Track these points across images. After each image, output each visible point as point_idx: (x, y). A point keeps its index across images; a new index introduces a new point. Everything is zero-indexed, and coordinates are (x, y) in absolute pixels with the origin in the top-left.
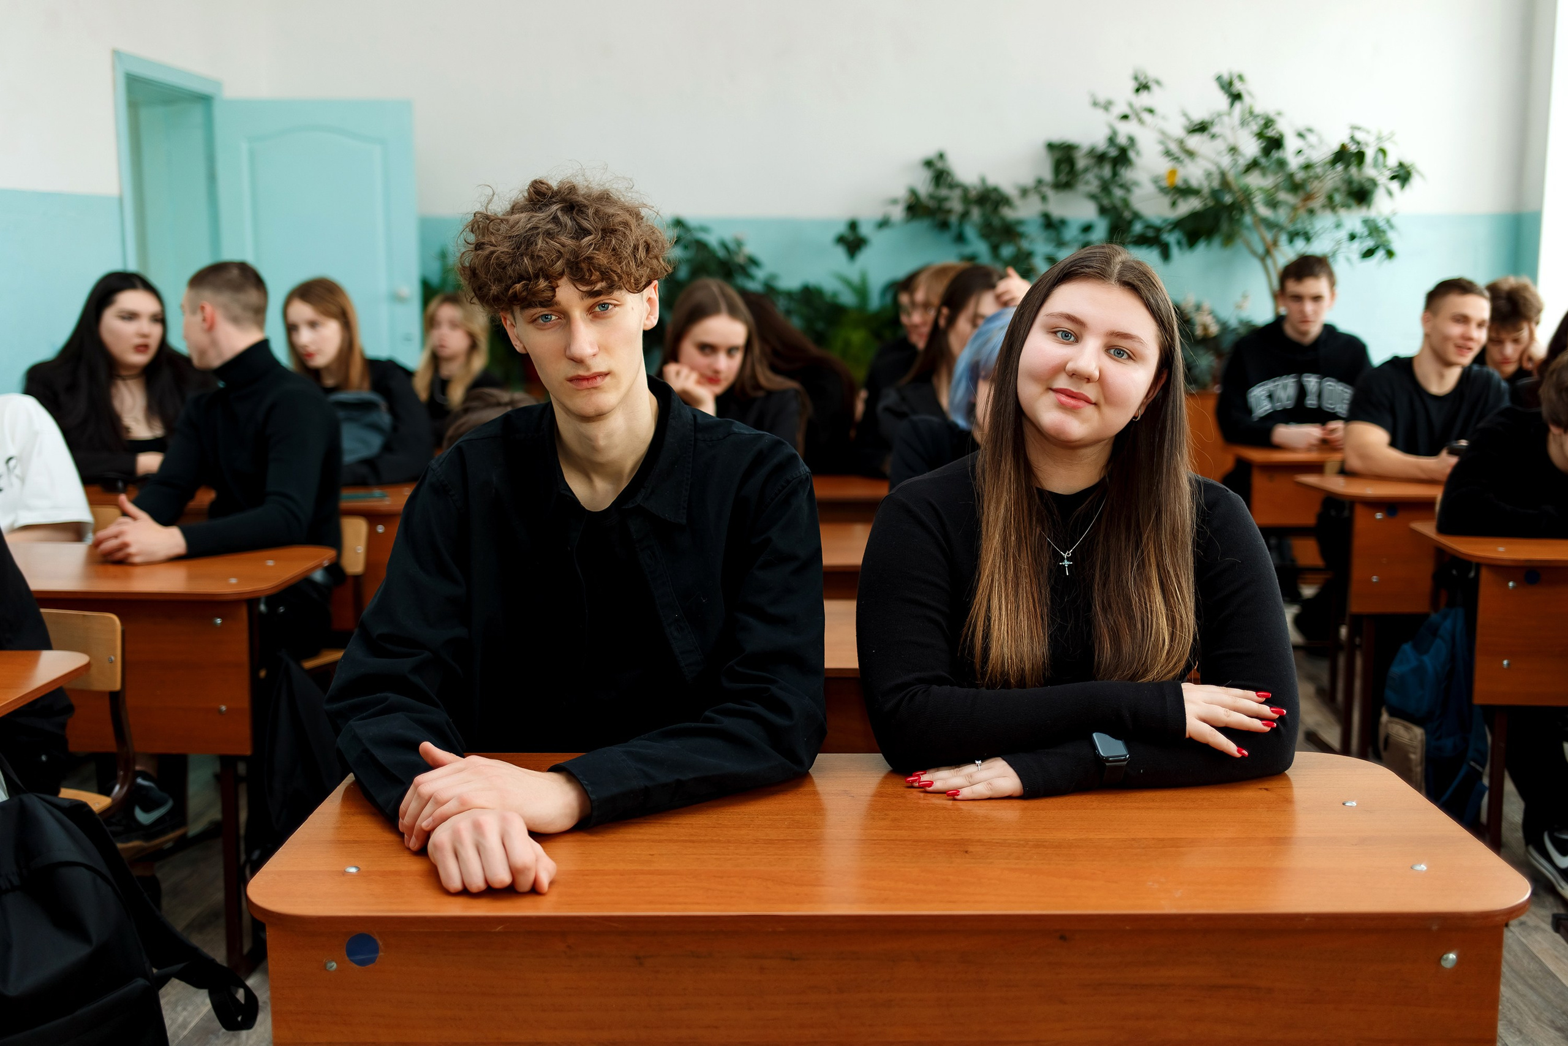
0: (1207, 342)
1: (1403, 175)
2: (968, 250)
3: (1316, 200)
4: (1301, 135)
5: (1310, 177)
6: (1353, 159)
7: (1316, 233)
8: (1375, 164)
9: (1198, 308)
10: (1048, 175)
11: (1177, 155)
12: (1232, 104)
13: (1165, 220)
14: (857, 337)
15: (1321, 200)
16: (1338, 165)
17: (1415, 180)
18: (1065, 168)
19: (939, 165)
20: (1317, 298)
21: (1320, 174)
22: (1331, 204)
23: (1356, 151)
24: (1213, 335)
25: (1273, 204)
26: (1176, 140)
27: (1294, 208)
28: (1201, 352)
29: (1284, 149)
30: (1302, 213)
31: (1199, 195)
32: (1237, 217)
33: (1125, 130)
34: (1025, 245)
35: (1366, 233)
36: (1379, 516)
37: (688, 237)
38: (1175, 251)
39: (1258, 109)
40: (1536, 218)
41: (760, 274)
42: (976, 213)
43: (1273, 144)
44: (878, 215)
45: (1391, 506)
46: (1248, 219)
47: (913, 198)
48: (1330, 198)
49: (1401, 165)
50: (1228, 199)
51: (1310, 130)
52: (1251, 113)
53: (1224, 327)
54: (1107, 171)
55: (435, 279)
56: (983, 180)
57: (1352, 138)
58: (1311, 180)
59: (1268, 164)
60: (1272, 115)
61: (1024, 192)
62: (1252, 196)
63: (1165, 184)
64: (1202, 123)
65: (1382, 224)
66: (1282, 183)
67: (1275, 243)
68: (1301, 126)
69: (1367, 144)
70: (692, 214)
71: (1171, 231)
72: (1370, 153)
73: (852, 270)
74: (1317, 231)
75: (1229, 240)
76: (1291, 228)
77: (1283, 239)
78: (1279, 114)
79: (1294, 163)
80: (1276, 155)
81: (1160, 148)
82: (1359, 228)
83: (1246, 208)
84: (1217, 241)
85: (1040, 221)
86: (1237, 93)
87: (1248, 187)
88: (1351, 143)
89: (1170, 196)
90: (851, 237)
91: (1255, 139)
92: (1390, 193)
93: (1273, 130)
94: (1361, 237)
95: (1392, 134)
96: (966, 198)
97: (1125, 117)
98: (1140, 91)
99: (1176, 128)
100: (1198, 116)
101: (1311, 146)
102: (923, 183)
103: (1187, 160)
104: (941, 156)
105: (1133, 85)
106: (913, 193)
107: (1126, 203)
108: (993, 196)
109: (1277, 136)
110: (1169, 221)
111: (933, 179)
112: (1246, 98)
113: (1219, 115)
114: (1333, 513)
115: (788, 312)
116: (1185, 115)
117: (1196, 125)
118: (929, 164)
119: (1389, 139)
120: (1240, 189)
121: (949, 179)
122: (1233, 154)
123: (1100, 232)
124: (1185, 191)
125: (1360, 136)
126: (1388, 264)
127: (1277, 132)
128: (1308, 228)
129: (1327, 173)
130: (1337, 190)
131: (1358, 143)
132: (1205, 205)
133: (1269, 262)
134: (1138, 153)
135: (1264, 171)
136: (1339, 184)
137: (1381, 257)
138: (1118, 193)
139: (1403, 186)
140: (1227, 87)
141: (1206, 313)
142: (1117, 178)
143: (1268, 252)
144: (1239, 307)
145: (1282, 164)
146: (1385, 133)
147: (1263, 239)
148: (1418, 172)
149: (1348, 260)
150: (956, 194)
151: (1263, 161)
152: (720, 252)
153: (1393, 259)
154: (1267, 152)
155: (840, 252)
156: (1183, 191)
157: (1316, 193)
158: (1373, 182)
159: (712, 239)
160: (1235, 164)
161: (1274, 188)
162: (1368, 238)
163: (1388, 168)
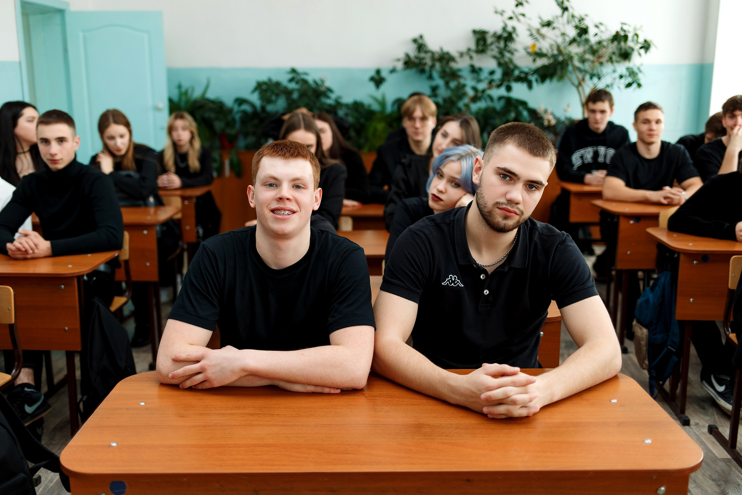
0: (550, 128)
1: (646, 46)
2: (434, 83)
3: (603, 58)
4: (597, 26)
5: (601, 47)
6: (622, 38)
7: (603, 75)
8: (633, 41)
9: (546, 111)
10: (473, 46)
11: (536, 37)
12: (563, 13)
13: (530, 69)
14: (380, 126)
15: (606, 57)
16: (615, 41)
17: (652, 49)
18: (482, 43)
19: (420, 41)
20: (603, 112)
21: (606, 45)
22: (611, 60)
23: (624, 35)
24: (553, 125)
25: (583, 61)
26: (536, 29)
27: (593, 62)
28: (547, 133)
29: (588, 34)
30: (597, 64)
31: (547, 57)
32: (565, 67)
33: (510, 24)
34: (462, 81)
35: (628, 74)
36: (632, 222)
37: (298, 77)
38: (534, 84)
39: (576, 14)
40: (711, 67)
41: (333, 96)
42: (438, 65)
43: (583, 31)
44: (390, 66)
45: (637, 218)
46: (570, 68)
47: (407, 58)
48: (611, 57)
49: (645, 41)
50: (561, 58)
51: (601, 24)
52: (573, 16)
53: (558, 121)
54: (502, 44)
55: (175, 98)
56: (442, 49)
57: (622, 29)
59: (580, 41)
60: (583, 16)
61: (462, 55)
62: (572, 57)
63: (530, 50)
64: (549, 21)
65: (636, 70)
66: (588, 50)
67: (583, 80)
68: (597, 22)
69: (629, 32)
70: (300, 66)
71: (533, 74)
72: (630, 36)
73: (378, 94)
74: (604, 74)
75: (561, 78)
76: (591, 72)
77: (587, 77)
78: (586, 15)
79: (593, 40)
80: (584, 37)
81: (528, 33)
82: (624, 72)
83: (569, 62)
84: (555, 80)
85: (469, 69)
86: (565, 7)
87: (571, 53)
88: (621, 31)
89: (532, 56)
90: (377, 78)
91: (574, 29)
92: (640, 54)
93: (583, 24)
94: (625, 77)
95: (641, 27)
96: (433, 59)
97: (511, 18)
98: (518, 6)
99: (536, 24)
100: (546, 19)
101: (602, 32)
102: (412, 51)
103: (541, 40)
104: (421, 37)
105: (515, 3)
106: (407, 55)
107: (511, 61)
108: (446, 56)
109: (585, 27)
110: (532, 70)
111: (416, 49)
112: (570, 10)
113: (557, 17)
114: (609, 220)
115: (347, 115)
116: (540, 18)
117: (545, 23)
118: (415, 41)
119: (640, 29)
120: (566, 54)
121: (425, 48)
122: (563, 37)
123: (498, 75)
124: (540, 55)
125: (625, 27)
126: (638, 90)
127: (585, 25)
128: (600, 73)
129: (609, 45)
130: (614, 53)
131: (625, 31)
132: (549, 62)
133: (580, 89)
134: (517, 35)
135: (578, 44)
136: (615, 50)
137: (635, 87)
138: (507, 55)
139: (646, 52)
140: (561, 4)
141: (550, 114)
142: (507, 48)
143: (580, 84)
144: (565, 111)
145: (587, 41)
146: (638, 26)
147: (578, 78)
148: (653, 44)
149: (619, 88)
150: (428, 56)
151: (578, 39)
152: (313, 85)
153: (640, 88)
154: (580, 35)
155: (372, 85)
156: (538, 54)
157: (604, 55)
158: (632, 49)
159: (309, 79)
160: (565, 41)
161: (583, 52)
162: (629, 77)
163: (639, 43)
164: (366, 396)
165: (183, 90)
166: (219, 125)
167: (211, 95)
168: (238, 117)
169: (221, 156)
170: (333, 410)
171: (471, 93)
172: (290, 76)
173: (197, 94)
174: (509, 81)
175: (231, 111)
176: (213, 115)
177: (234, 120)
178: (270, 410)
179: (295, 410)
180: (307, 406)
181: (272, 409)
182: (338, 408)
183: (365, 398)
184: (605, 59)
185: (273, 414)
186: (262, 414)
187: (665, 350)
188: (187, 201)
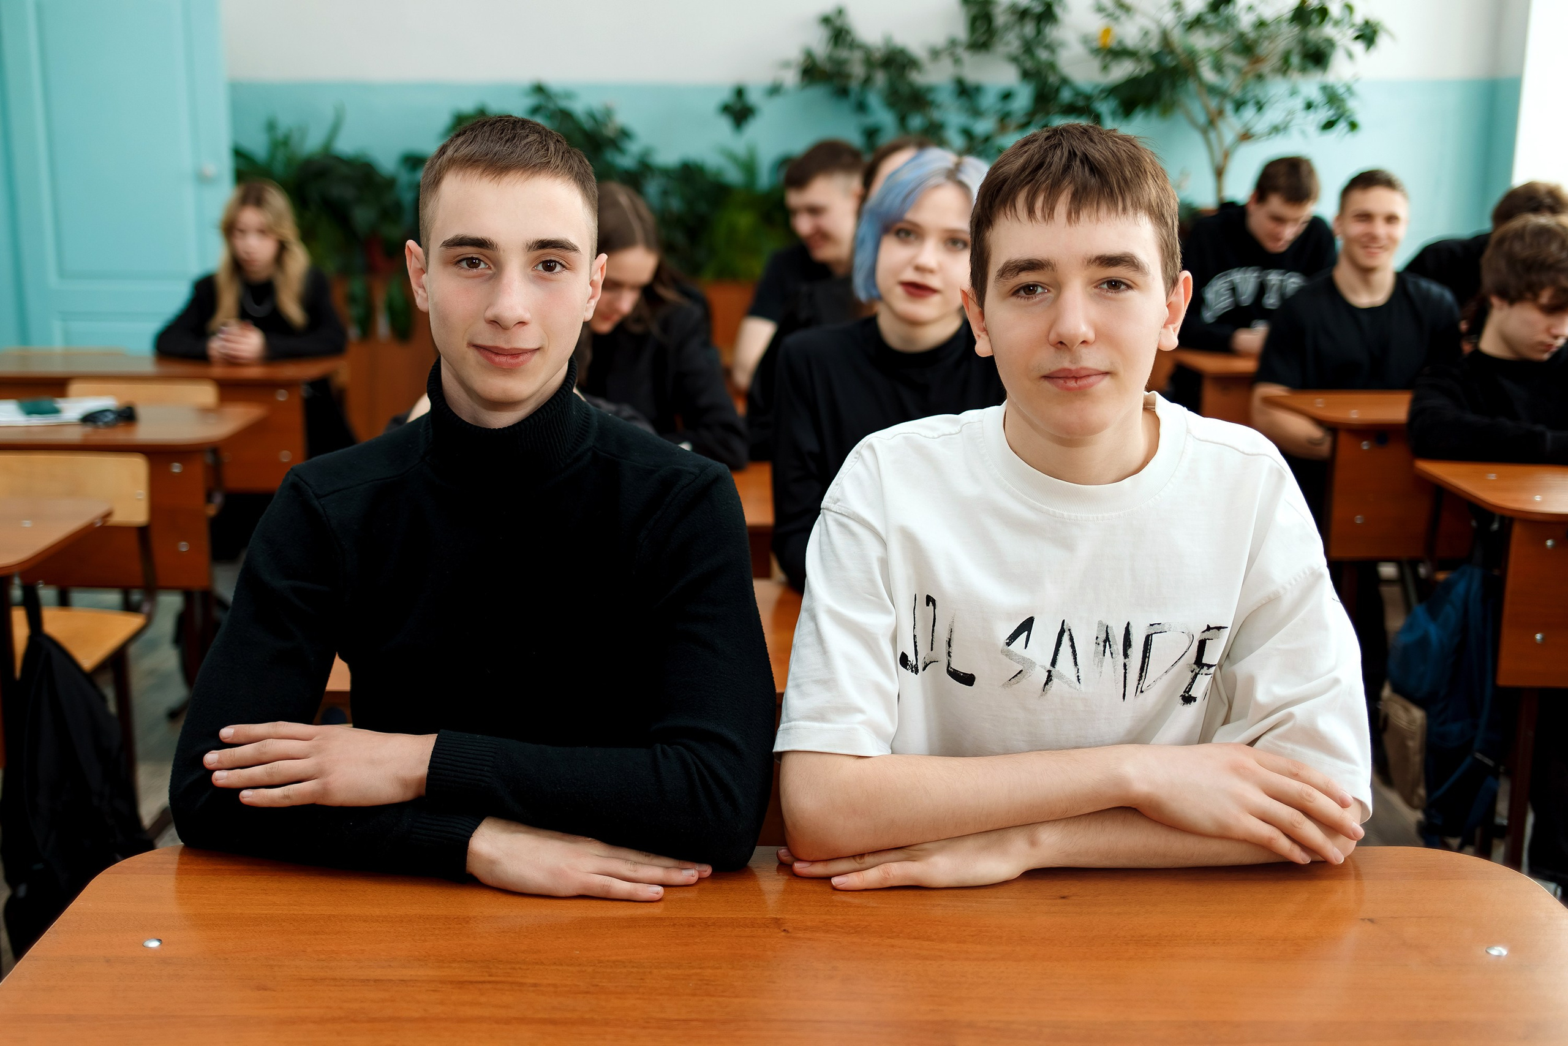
1: (1368, 35)
2: (869, 121)
3: (1266, 64)
5: (1261, 37)
6: (1314, 15)
7: (1267, 102)
8: (1339, 24)
10: (961, 31)
11: (1113, 11)
13: (1097, 86)
14: (744, 221)
15: (1272, 63)
16: (1295, 23)
17: (1382, 41)
18: (982, 28)
19: (838, 23)
21: (1275, 33)
22: (1284, 67)
23: (1318, 7)
25: (1218, 68)
27: (1242, 73)
30: (1251, 77)
31: (1136, 57)
32: (1181, 82)
34: (936, 115)
35: (1323, 100)
36: (1365, 446)
37: (551, 106)
40: (1515, 85)
41: (634, 148)
42: (880, 78)
44: (768, 80)
45: (1379, 434)
46: (1192, 86)
47: (809, 60)
48: (1286, 59)
49: (1367, 23)
50: (1170, 62)
54: (1029, 29)
55: (259, 153)
56: (888, 40)
58: (1261, 41)
59: (1215, 21)
61: (935, 54)
62: (1198, 59)
63: (1096, 44)
65: (1341, 90)
66: (1232, 44)
67: (1221, 113)
70: (556, 77)
71: (1107, 97)
72: (1335, 9)
73: (739, 143)
74: (1269, 99)
75: (1168, 110)
76: (1238, 94)
77: (1229, 107)
79: (1245, 21)
80: (1224, 12)
81: (1090, 2)
82: (1316, 95)
83: (1191, 72)
84: (1155, 110)
85: (952, 87)
87: (1192, 47)
89: (1101, 58)
90: (738, 107)
94: (1316, 107)
96: (870, 62)
102: (819, 43)
103: (1123, 17)
104: (840, 12)
106: (809, 55)
107: (1052, 66)
108: (900, 58)
110: (1101, 88)
111: (830, 39)
115: (665, 193)
118: (826, 21)
120: (1184, 51)
121: (849, 39)
122: (1176, 12)
123: (1023, 99)
124: (1118, 53)
126: (1350, 138)
128: (1260, 95)
129: (1283, 33)
130: (1292, 50)
132: (1142, 70)
133: (1213, 135)
134: (1065, 8)
135: (1209, 30)
136: (1295, 45)
137: (1343, 129)
138: (1043, 54)
139: (1367, 47)
142: (1041, 37)
143: (1212, 122)
145: (1230, 21)
147: (1206, 108)
148: (1387, 31)
149: (1303, 133)
150: (857, 56)
151: (1211, 19)
152: (588, 125)
153: (1355, 132)
154: (1214, 8)
155: (724, 124)
156: (1116, 53)
157: (1267, 56)
158: (1331, 43)
159: (579, 107)
160: (1179, 22)
161: (1221, 49)
162: (1327, 107)
163: (1353, 25)
164: (786, 928)
165: (280, 133)
166: (363, 216)
167: (346, 145)
168: (408, 197)
169: (369, 291)
170: (693, 971)
171: (957, 141)
172: (531, 101)
173: (311, 144)
174: (1048, 113)
175: (390, 183)
176: (348, 192)
177: (398, 205)
178: (514, 969)
179: (585, 971)
180: (619, 958)
181: (518, 966)
182: (709, 967)
183: (783, 934)
184: (1270, 65)
185: (522, 984)
186: (490, 982)
187: (1468, 761)
188: (283, 391)
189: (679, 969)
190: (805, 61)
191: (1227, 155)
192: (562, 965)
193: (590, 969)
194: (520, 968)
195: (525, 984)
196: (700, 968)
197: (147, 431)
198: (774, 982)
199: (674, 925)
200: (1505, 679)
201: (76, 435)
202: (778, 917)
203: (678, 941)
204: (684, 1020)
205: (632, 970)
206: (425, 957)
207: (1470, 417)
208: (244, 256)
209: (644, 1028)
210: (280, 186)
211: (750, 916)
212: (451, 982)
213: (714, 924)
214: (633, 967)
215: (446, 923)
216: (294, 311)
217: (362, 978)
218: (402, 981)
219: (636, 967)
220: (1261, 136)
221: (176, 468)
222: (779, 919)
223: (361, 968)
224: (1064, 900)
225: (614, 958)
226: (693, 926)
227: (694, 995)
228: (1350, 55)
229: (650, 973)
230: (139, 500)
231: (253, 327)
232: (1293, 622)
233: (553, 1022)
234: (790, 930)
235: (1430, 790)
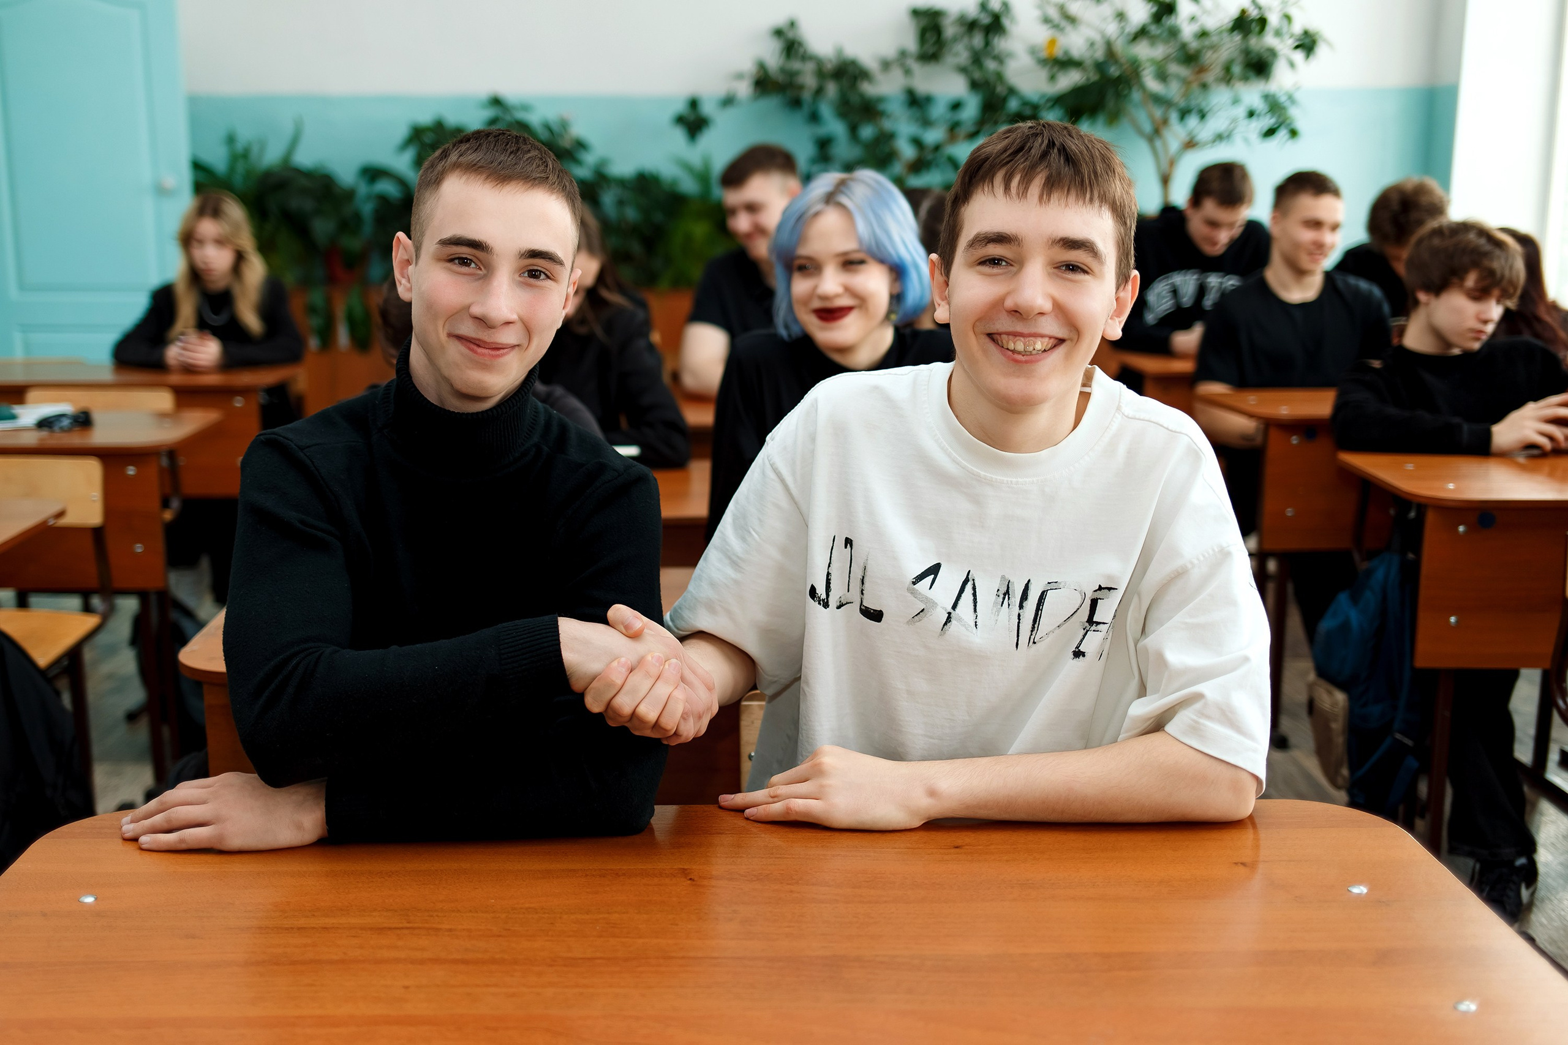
1: (1307, 44)
2: (822, 131)
3: (1210, 73)
5: (1204, 47)
6: (1254, 25)
7: (1210, 111)
8: (1278, 33)
10: (911, 43)
11: (1058, 21)
13: (1043, 96)
14: (700, 230)
15: (1217, 72)
16: (1235, 33)
17: (1321, 50)
18: (931, 38)
19: (790, 35)
21: (1217, 43)
22: (1227, 77)
23: (1257, 17)
25: (1162, 76)
26: (1056, 5)
29: (1177, 15)
30: (1195, 86)
31: (1081, 67)
32: (1126, 92)
34: (887, 125)
35: (1265, 108)
36: (1294, 440)
37: (508, 118)
40: (1452, 92)
41: (590, 159)
42: (831, 89)
43: (1165, 9)
44: (722, 91)
46: (1136, 95)
47: (762, 72)
48: (1227, 69)
49: (1306, 33)
50: (1114, 71)
54: (978, 40)
55: (219, 166)
56: (839, 52)
58: (1204, 51)
59: (1158, 32)
61: (886, 65)
62: (1141, 69)
63: (1044, 54)
65: (1283, 99)
66: (1175, 54)
67: (1165, 122)
69: (1270, 9)
70: (512, 90)
71: (1053, 106)
72: (1273, 19)
73: (693, 153)
74: (1213, 106)
75: (1114, 118)
76: (1182, 104)
77: (1174, 116)
79: (1188, 31)
80: (1167, 21)
81: (1036, 13)
82: (1258, 104)
83: (1134, 82)
84: (1101, 120)
85: (903, 97)
87: (1136, 57)
88: (1253, 8)
89: (1048, 69)
90: (692, 118)
91: (1145, 3)
94: (1259, 115)
96: (821, 73)
101: (1205, 12)
102: (772, 55)
103: (1069, 28)
104: (792, 24)
106: (762, 66)
107: (999, 76)
108: (851, 69)
110: (1047, 98)
111: (782, 52)
115: (621, 203)
118: (779, 33)
119: (1294, 4)
120: (1128, 60)
121: (801, 50)
122: (1120, 21)
123: (971, 110)
124: (1065, 63)
126: (1291, 145)
128: (1203, 104)
129: (1224, 42)
130: (1234, 60)
131: (1260, 8)
132: (1088, 79)
133: (1158, 144)
134: (1013, 20)
135: (1153, 40)
136: (1237, 53)
137: (1284, 136)
138: (991, 65)
139: (1306, 56)
142: (989, 48)
143: (1157, 130)
145: (1174, 33)
147: (1151, 117)
148: (1325, 40)
149: (1246, 140)
150: (809, 67)
151: (1154, 29)
152: (543, 135)
153: (1295, 139)
154: (1157, 18)
155: (679, 135)
156: (1063, 63)
157: (1211, 65)
158: (1273, 53)
159: (534, 119)
160: (1123, 32)
161: (1165, 59)
162: (1269, 115)
163: (1292, 36)
164: (692, 877)
165: (240, 146)
166: (322, 228)
167: (304, 158)
168: (367, 209)
169: (329, 301)
170: (601, 916)
171: (907, 151)
172: (488, 113)
173: (271, 156)
175: (349, 195)
176: (307, 204)
177: (357, 217)
178: (432, 916)
179: (499, 917)
180: (532, 905)
181: (435, 914)
182: (616, 912)
183: (689, 882)
184: (1214, 74)
185: (438, 930)
186: (407, 928)
187: (1388, 742)
188: (239, 398)
189: (588, 914)
190: (758, 72)
191: (1172, 163)
192: (477, 912)
193: (504, 916)
194: (437, 916)
195: (441, 929)
196: (608, 913)
197: (102, 435)
198: (677, 925)
199: (587, 875)
200: (1422, 661)
201: (31, 439)
202: (686, 867)
203: (588, 890)
204: (589, 959)
205: (543, 916)
206: (348, 907)
207: (1392, 410)
208: (200, 265)
209: (551, 966)
210: (237, 197)
211: (659, 867)
212: (371, 929)
213: (624, 874)
214: (545, 913)
215: (370, 877)
216: (252, 321)
217: (286, 926)
218: (325, 928)
219: (548, 913)
220: (1205, 144)
221: (131, 471)
222: (686, 870)
223: (285, 918)
224: (957, 850)
225: (527, 905)
226: (604, 877)
227: (600, 936)
228: (1292, 65)
229: (560, 918)
230: (94, 501)
231: (211, 337)
232: (1201, 597)
233: (465, 962)
234: (696, 879)
235: (1353, 769)
